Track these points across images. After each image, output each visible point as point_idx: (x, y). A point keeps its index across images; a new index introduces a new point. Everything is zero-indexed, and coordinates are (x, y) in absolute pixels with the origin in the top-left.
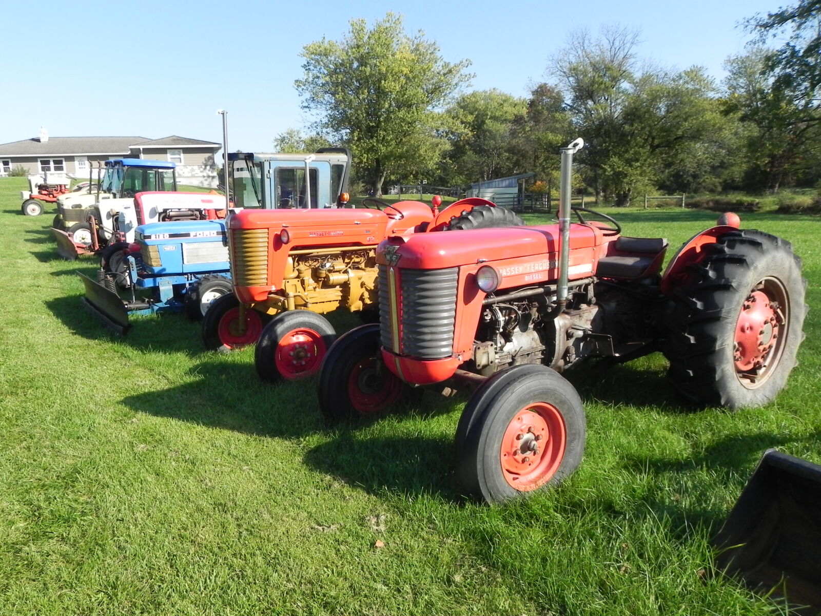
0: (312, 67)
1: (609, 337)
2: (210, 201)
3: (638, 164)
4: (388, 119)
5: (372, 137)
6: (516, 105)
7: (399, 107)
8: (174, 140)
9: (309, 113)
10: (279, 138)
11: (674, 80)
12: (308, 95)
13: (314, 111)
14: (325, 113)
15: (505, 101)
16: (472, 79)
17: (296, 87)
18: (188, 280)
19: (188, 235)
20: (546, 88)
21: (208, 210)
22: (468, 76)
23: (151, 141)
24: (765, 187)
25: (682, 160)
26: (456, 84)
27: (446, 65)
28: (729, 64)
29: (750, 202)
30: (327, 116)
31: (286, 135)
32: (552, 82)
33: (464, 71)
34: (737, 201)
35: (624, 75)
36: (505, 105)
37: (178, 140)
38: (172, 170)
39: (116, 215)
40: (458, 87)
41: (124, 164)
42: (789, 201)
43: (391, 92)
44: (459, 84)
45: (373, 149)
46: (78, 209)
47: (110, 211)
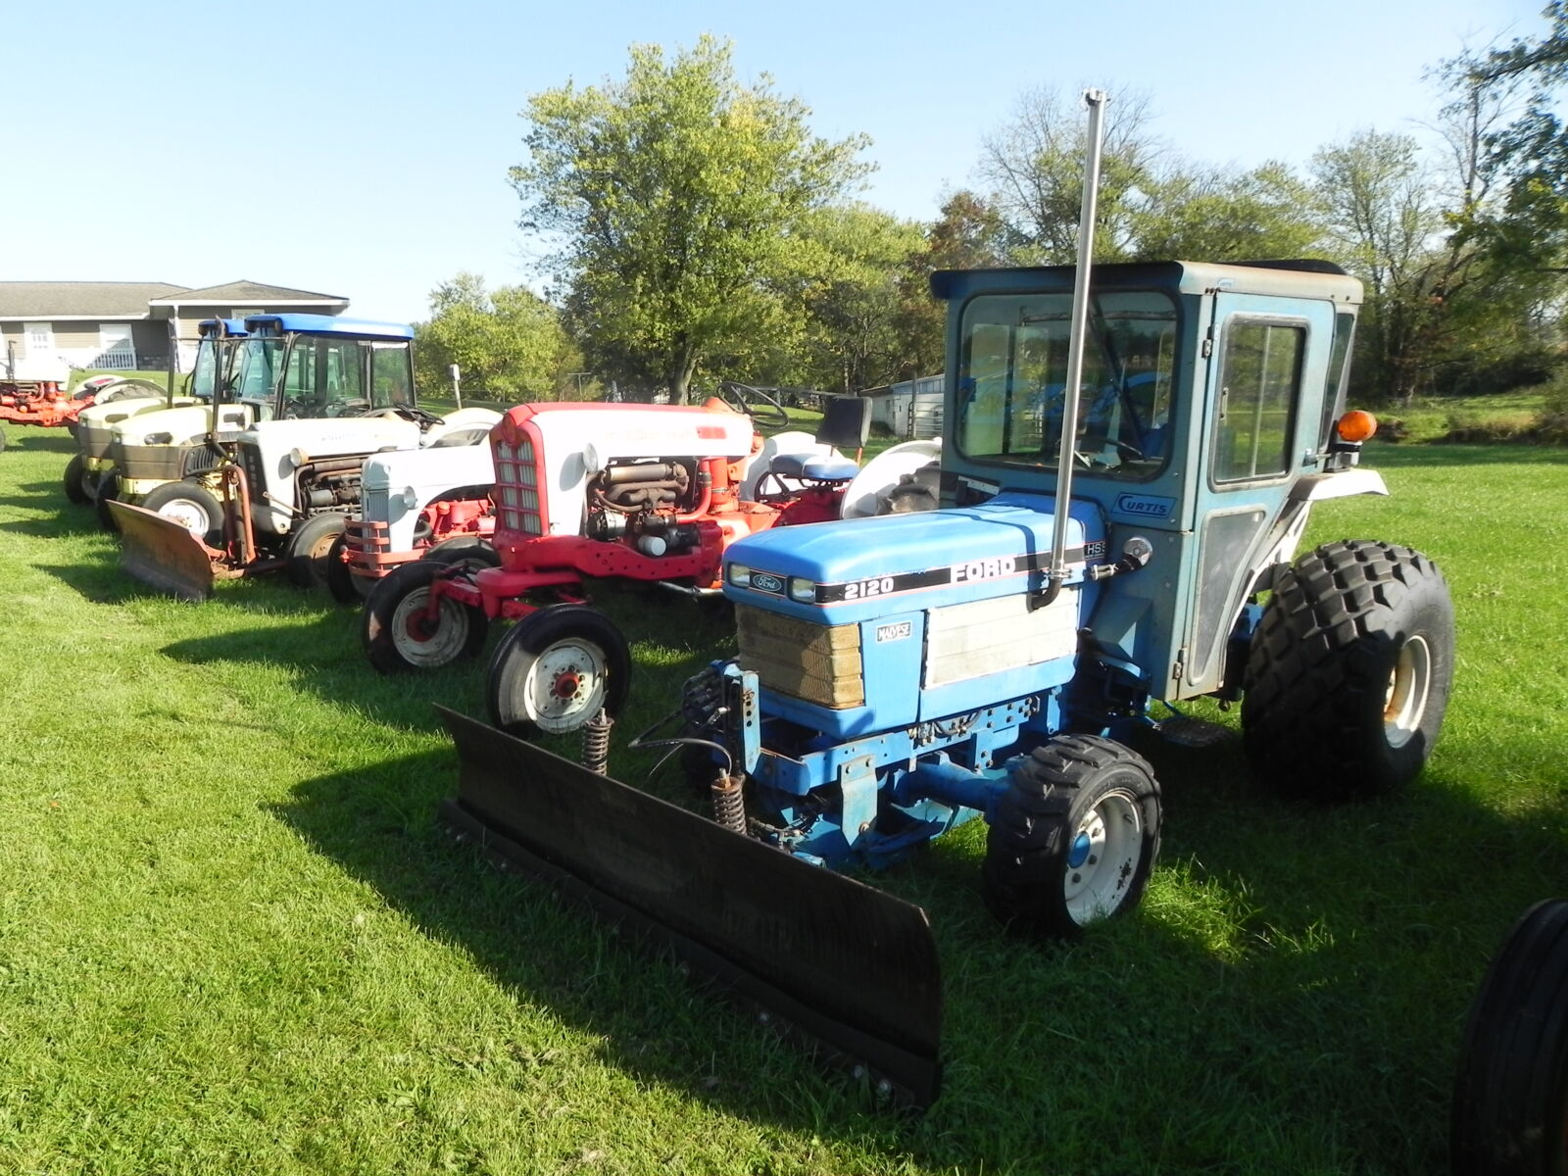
0: (545, 142)
4: (705, 252)
5: (672, 289)
6: (902, 234)
7: (731, 225)
8: (245, 289)
9: (536, 237)
10: (440, 290)
11: (1234, 188)
12: (537, 198)
13: (546, 234)
14: (568, 239)
15: (883, 226)
16: (870, 175)
17: (512, 181)
19: (941, 577)
20: (970, 201)
22: (864, 167)
23: (189, 293)
24: (1390, 393)
26: (839, 184)
27: (821, 143)
28: (1323, 162)
29: (1383, 421)
30: (573, 243)
31: (453, 286)
32: (982, 190)
33: (859, 157)
35: (1137, 176)
36: (885, 232)
37: (254, 289)
39: (308, 464)
40: (843, 190)
41: (288, 327)
42: (1469, 420)
43: (715, 195)
44: (845, 184)
45: (673, 312)
46: (162, 445)
47: (289, 456)
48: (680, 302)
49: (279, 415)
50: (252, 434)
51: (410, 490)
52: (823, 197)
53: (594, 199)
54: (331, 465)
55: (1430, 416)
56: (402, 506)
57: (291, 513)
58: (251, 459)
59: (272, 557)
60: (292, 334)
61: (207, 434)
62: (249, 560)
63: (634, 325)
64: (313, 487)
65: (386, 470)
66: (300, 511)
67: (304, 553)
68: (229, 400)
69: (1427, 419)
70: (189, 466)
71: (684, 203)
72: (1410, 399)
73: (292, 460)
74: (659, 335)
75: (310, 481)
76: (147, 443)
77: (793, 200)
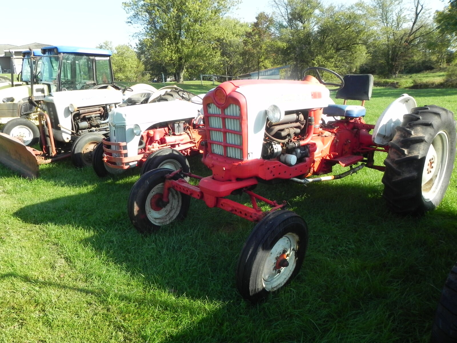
3: (333, 60)
4: (187, 31)
8: (36, 46)
9: (132, 26)
10: (99, 46)
11: (349, 9)
13: (135, 25)
16: (239, 4)
17: (123, 7)
20: (264, 15)
22: (238, 2)
23: (17, 47)
29: (392, 82)
30: (144, 28)
31: (103, 44)
34: (384, 81)
35: (318, 6)
36: (237, 25)
37: (39, 45)
39: (77, 111)
40: (231, 9)
41: (60, 51)
42: (420, 81)
43: (191, 11)
44: (231, 8)
45: (178, 51)
46: (10, 103)
47: (68, 108)
48: (180, 47)
49: (59, 89)
50: (50, 98)
51: (137, 126)
52: (224, 12)
53: (150, 13)
54: (87, 110)
55: (406, 80)
56: (133, 134)
57: (71, 133)
58: (51, 109)
59: (63, 151)
60: (62, 54)
61: (29, 97)
62: (53, 155)
63: (166, 55)
64: (79, 120)
65: (124, 116)
66: (74, 132)
67: (79, 152)
68: (37, 83)
69: (406, 81)
70: (23, 111)
71: (181, 14)
72: (397, 75)
73: (70, 109)
74: (174, 58)
75: (78, 118)
76: (4, 102)
77: (215, 13)
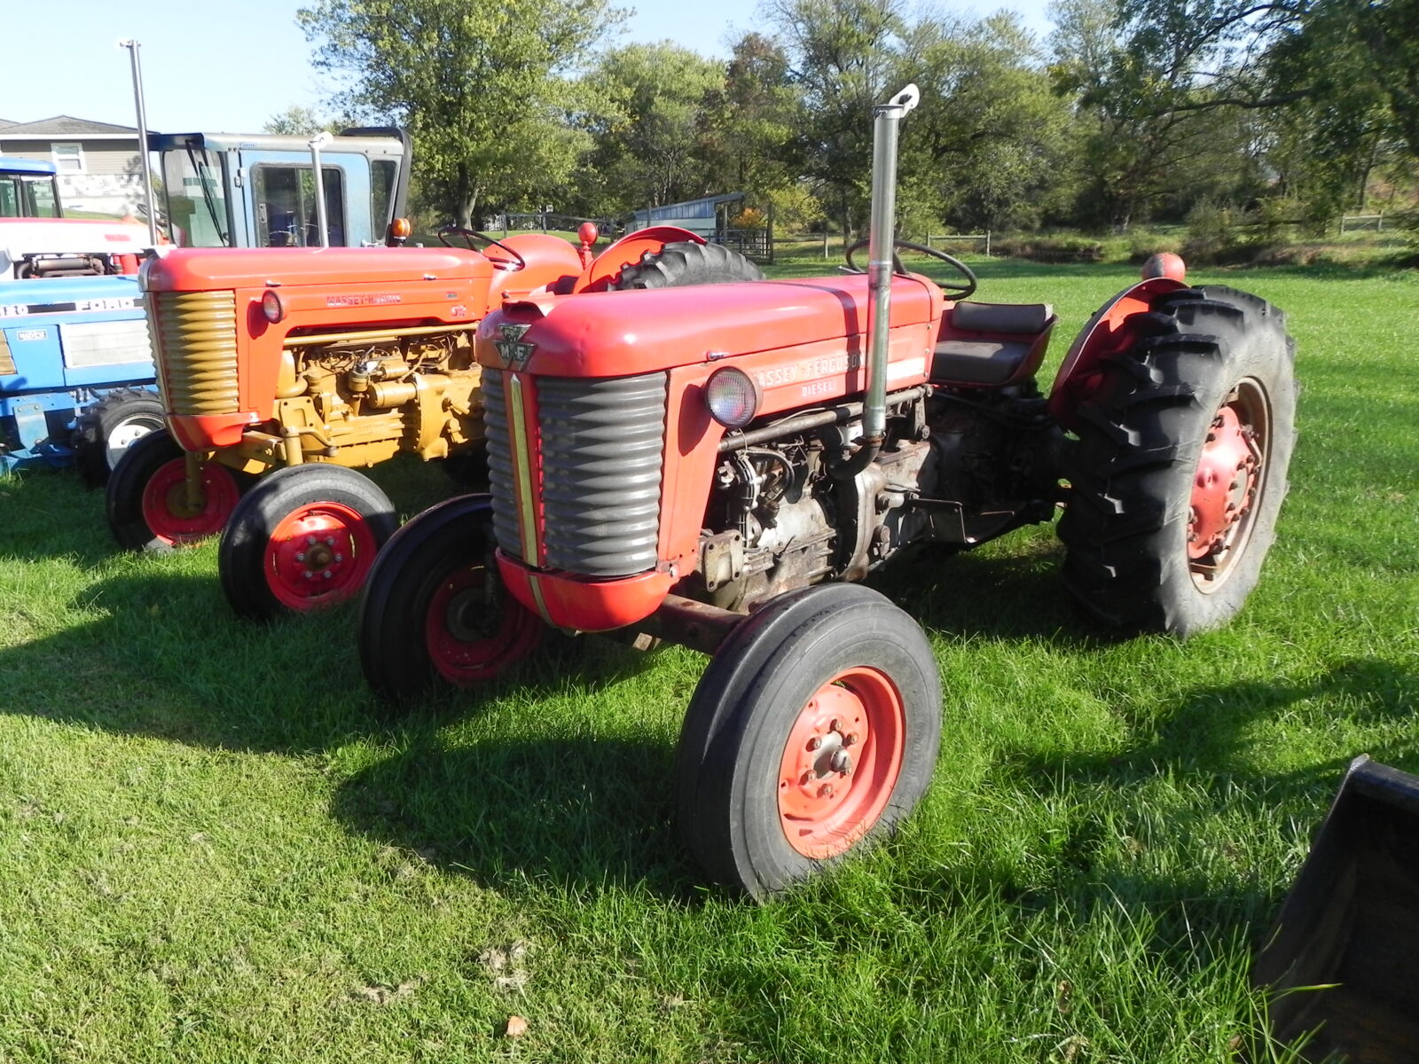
1: (958, 506)
2: (123, 238)
3: (914, 180)
4: (478, 91)
5: (450, 124)
6: (705, 71)
7: (498, 68)
8: (64, 124)
9: (328, 75)
10: (274, 123)
11: (970, 34)
12: (323, 40)
13: (337, 72)
14: (358, 76)
15: (686, 63)
16: (629, 19)
17: (300, 22)
18: (78, 401)
19: (70, 307)
20: (757, 41)
21: (120, 257)
22: (622, 13)
23: (17, 127)
24: (1110, 222)
25: (983, 175)
26: (601, 27)
28: (1056, 10)
29: (1088, 246)
30: (362, 82)
31: (286, 118)
32: (767, 30)
34: (1068, 244)
35: (891, 21)
36: (687, 70)
37: (73, 124)
38: (50, 178)
40: (605, 33)
44: (607, 28)
45: (450, 147)
52: (588, 39)
53: (374, 40)
72: (1125, 226)
74: (438, 166)
77: (558, 42)
